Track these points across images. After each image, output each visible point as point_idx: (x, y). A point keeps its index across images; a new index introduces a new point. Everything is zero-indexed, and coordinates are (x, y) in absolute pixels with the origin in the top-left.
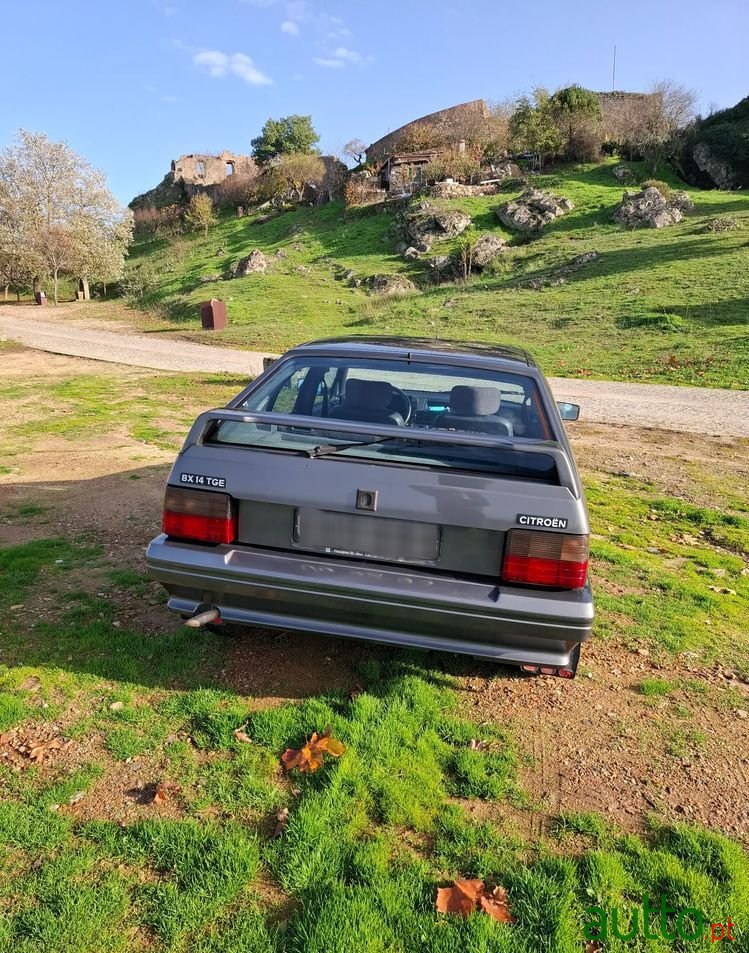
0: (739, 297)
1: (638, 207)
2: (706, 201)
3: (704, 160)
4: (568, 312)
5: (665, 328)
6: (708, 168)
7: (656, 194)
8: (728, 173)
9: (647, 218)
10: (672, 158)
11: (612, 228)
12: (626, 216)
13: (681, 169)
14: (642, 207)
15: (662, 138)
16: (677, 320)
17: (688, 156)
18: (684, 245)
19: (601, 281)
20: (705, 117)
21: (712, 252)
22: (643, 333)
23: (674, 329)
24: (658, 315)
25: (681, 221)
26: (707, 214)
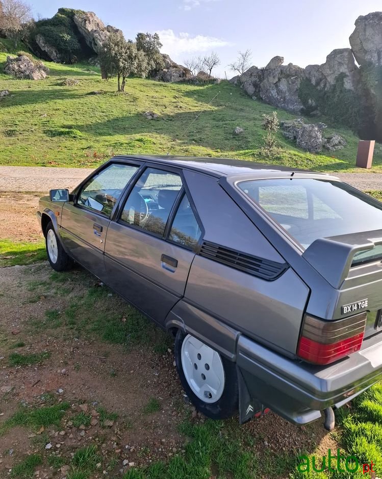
0: (100, 121)
1: (19, 66)
2: (55, 68)
3: (43, 45)
4: (11, 126)
5: (74, 137)
6: (46, 49)
7: (28, 60)
8: (57, 54)
9: (27, 73)
10: (24, 40)
11: (7, 77)
12: (14, 70)
13: (30, 47)
14: (21, 66)
15: (18, 28)
16: (79, 133)
17: (33, 40)
18: (56, 91)
19: (20, 108)
20: (37, 20)
21: (73, 96)
22: (64, 139)
23: (79, 137)
24: (67, 130)
25: (46, 78)
26: (59, 75)
